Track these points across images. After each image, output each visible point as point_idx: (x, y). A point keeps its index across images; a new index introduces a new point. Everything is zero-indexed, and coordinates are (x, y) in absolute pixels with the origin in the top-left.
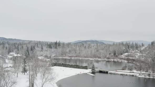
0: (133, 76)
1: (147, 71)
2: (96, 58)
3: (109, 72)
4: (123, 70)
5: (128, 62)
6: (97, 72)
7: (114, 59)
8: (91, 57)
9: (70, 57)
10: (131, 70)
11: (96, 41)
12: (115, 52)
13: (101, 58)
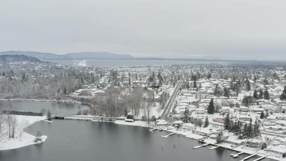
0: (88, 120)
1: (101, 116)
2: (43, 99)
3: (65, 118)
4: (78, 115)
5: (83, 104)
6: (53, 119)
7: (65, 99)
8: (35, 97)
9: (7, 98)
10: (86, 115)
11: (23, 56)
12: (65, 88)
13: (48, 98)
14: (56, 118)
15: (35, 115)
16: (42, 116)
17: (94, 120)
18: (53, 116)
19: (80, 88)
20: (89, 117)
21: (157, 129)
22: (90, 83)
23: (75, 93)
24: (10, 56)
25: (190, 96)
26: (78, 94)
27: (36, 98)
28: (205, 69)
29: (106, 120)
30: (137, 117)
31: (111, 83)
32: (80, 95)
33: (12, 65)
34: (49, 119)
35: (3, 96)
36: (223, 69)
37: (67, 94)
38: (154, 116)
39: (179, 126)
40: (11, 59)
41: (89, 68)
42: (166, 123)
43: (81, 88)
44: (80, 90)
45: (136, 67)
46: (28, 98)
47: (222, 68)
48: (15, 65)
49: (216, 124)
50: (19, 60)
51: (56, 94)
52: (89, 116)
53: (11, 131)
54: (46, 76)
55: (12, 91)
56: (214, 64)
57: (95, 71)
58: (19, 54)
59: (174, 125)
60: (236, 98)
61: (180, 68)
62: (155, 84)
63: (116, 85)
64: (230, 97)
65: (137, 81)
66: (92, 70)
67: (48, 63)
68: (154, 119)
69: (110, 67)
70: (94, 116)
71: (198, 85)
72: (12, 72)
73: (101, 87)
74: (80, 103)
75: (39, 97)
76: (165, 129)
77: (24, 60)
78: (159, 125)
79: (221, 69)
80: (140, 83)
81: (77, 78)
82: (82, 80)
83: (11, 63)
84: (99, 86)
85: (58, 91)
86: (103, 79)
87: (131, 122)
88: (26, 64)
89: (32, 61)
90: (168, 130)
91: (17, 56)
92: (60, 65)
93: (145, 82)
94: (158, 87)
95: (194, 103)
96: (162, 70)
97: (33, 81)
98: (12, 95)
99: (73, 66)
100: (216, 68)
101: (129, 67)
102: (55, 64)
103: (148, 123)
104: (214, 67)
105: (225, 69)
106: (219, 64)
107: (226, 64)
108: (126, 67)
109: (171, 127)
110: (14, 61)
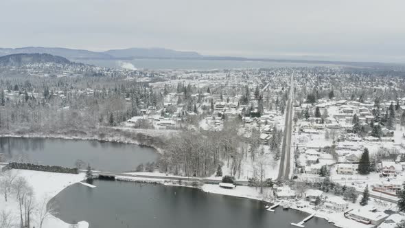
0: (155, 183)
1: (176, 174)
2: (76, 136)
3: (116, 178)
4: (138, 171)
5: (142, 146)
6: (96, 179)
7: (112, 136)
8: (65, 130)
9: (19, 133)
10: (151, 171)
11: (46, 55)
12: (112, 116)
13: (86, 134)
14: (102, 178)
15: (65, 172)
16: (77, 173)
17: (166, 184)
18: (95, 173)
19: (134, 114)
20: (157, 176)
21: (278, 206)
22: (149, 105)
23: (127, 124)
24: (26, 55)
25: (314, 133)
26: (131, 125)
27: (65, 134)
28: (309, 76)
29: (186, 183)
30: (239, 178)
31: (181, 104)
32: (135, 127)
33: (30, 68)
34: (90, 181)
35: (13, 129)
36: (335, 76)
37: (115, 125)
38: (269, 179)
39: (317, 201)
40: (28, 59)
41: (141, 73)
42: (293, 193)
43: (136, 115)
44: (135, 119)
45: (208, 72)
46: (52, 132)
47: (334, 74)
48: (35, 69)
49: (381, 198)
50: (39, 61)
51: (98, 126)
52: (156, 173)
53: (24, 217)
54: (80, 92)
55: (28, 120)
56: (320, 68)
57: (150, 77)
58: (41, 53)
59: (308, 199)
60: (393, 141)
61: (273, 74)
62: (252, 109)
63: (189, 109)
64: (382, 138)
65: (223, 103)
66: (145, 75)
67: (81, 64)
68: (269, 184)
69: (171, 72)
70: (164, 175)
71: (322, 112)
72: (28, 85)
73: (167, 114)
74: (137, 143)
75: (71, 131)
76: (294, 207)
77: (47, 61)
78: (280, 197)
79: (332, 76)
80: (228, 106)
81: (128, 96)
82: (137, 102)
83: (28, 66)
84: (165, 110)
85: (101, 120)
86: (168, 98)
87: (231, 188)
88: (50, 67)
89: (59, 62)
90: (300, 209)
91: (37, 55)
92: (98, 69)
93: (236, 104)
94: (258, 115)
95: (327, 149)
96: (248, 77)
97: (61, 101)
98: (28, 128)
99: (117, 70)
100: (325, 75)
101: (198, 72)
102: (91, 66)
103: (262, 192)
104: (322, 73)
105: (339, 76)
106: (327, 69)
107: (336, 68)
108: (194, 72)
109: (303, 202)
110: (32, 63)
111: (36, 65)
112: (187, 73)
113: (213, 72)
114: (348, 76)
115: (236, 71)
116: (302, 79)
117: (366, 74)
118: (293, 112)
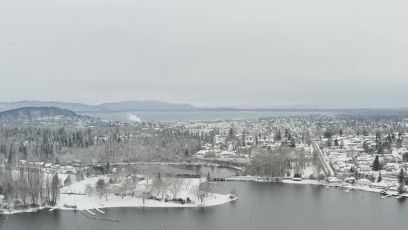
3: (226, 179)
4: (237, 176)
10: (245, 175)
11: (54, 108)
15: (192, 178)
17: (259, 181)
21: (331, 186)
23: (197, 156)
24: (36, 109)
25: (339, 155)
28: (308, 123)
29: (271, 180)
32: (207, 157)
37: (190, 157)
39: (353, 182)
40: (37, 112)
42: (338, 180)
45: (212, 122)
47: (331, 120)
50: (48, 115)
56: (315, 116)
59: (347, 182)
61: (273, 122)
64: (385, 154)
67: (87, 117)
70: (254, 177)
71: (339, 143)
76: (340, 185)
77: (55, 114)
78: (332, 182)
80: (266, 142)
83: (39, 119)
85: (177, 153)
87: (300, 180)
88: (60, 120)
89: (67, 115)
94: (293, 146)
95: (350, 161)
100: (323, 122)
101: (202, 122)
102: (98, 119)
103: (319, 181)
104: (319, 120)
105: (336, 122)
106: (323, 116)
107: (331, 115)
108: (198, 122)
109: (344, 183)
110: (42, 116)
111: (46, 118)
112: (192, 123)
113: (216, 122)
114: (345, 122)
115: (238, 121)
116: (303, 126)
117: (361, 120)
118: (317, 145)
